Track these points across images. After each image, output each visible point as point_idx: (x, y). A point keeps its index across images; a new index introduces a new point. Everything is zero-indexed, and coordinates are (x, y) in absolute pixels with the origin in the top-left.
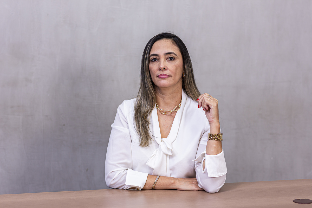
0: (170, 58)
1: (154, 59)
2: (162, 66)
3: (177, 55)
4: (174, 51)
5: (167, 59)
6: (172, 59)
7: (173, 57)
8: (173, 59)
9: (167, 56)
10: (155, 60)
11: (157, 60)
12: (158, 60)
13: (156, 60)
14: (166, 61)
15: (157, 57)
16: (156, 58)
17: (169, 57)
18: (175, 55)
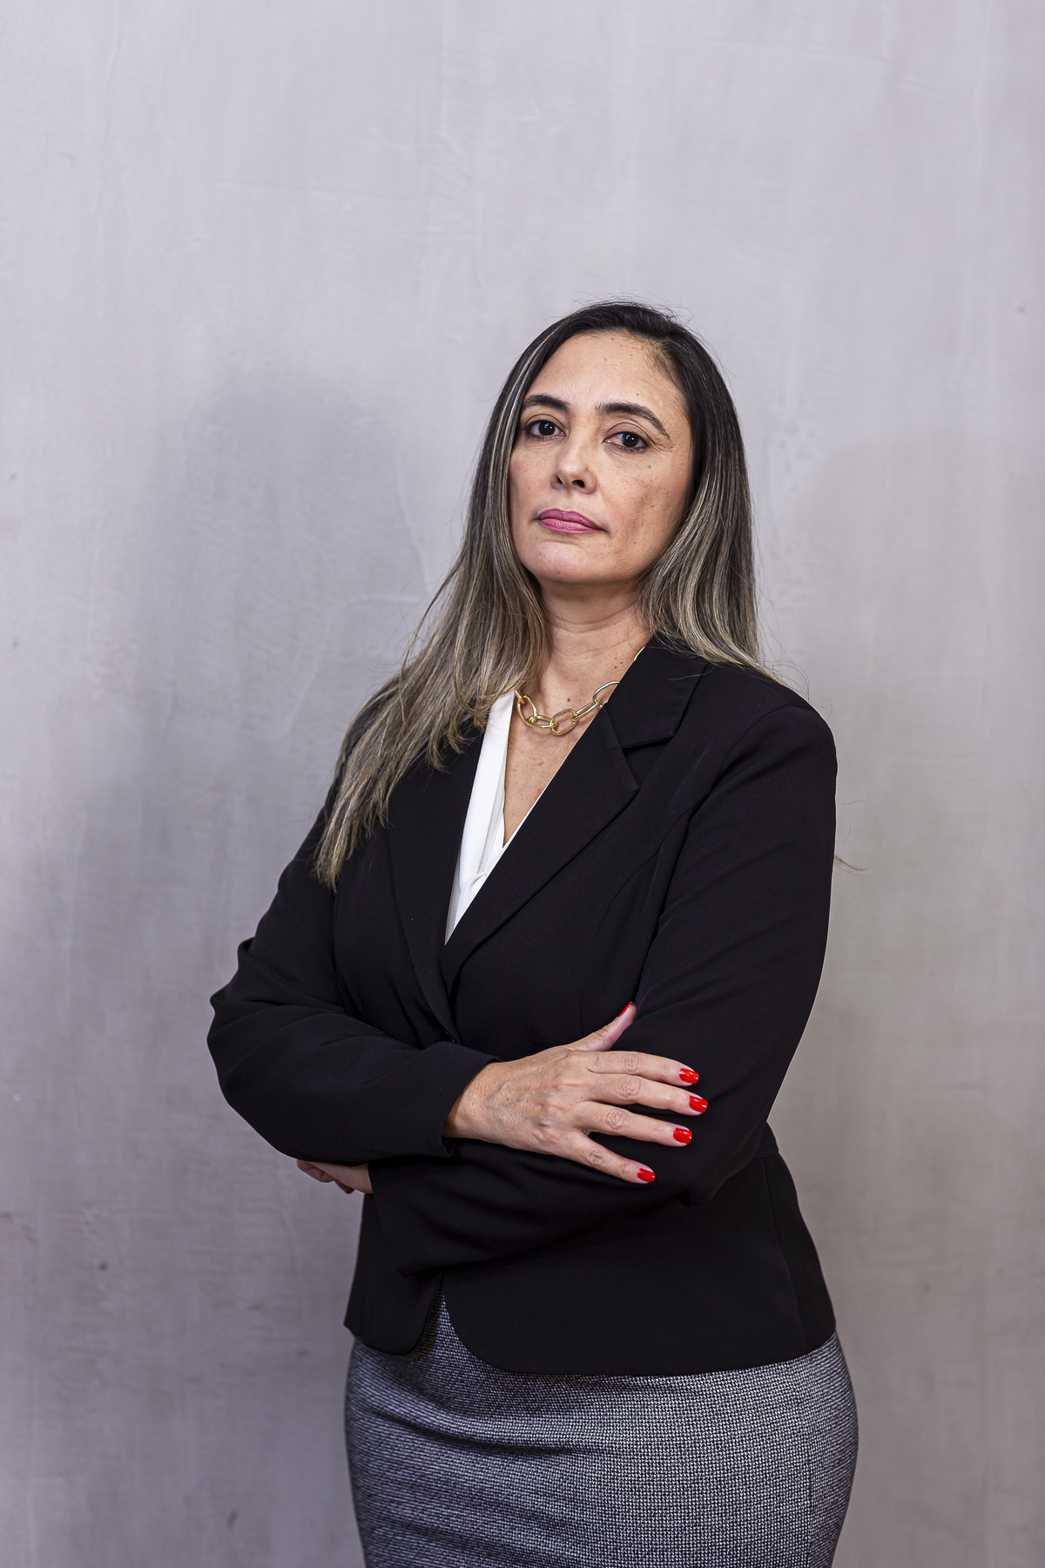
0: (625, 433)
1: (543, 422)
2: (571, 468)
3: (666, 427)
4: (656, 402)
5: (609, 436)
6: (633, 442)
7: (643, 435)
8: (640, 444)
9: (611, 422)
10: (547, 428)
11: (557, 431)
12: (561, 430)
13: (553, 431)
14: (601, 447)
15: (558, 416)
16: (555, 421)
17: (619, 429)
18: (657, 424)
